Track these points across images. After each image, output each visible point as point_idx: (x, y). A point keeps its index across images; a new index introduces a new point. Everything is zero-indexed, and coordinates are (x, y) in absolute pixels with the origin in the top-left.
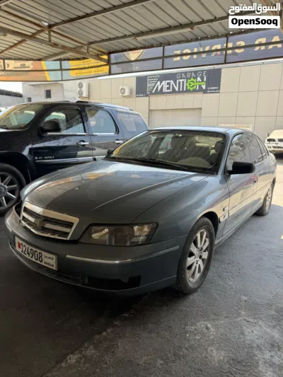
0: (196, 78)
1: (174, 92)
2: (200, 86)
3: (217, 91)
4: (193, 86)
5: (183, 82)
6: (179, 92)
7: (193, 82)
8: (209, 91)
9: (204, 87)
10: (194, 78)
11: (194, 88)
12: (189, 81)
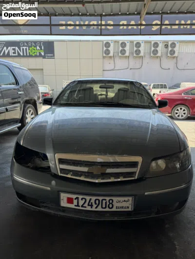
0: (36, 47)
1: (19, 56)
2: (40, 53)
3: (53, 57)
4: (34, 53)
5: (26, 49)
6: (23, 56)
7: (34, 50)
8: (46, 57)
9: (43, 54)
10: (34, 47)
11: (36, 54)
12: (30, 48)
